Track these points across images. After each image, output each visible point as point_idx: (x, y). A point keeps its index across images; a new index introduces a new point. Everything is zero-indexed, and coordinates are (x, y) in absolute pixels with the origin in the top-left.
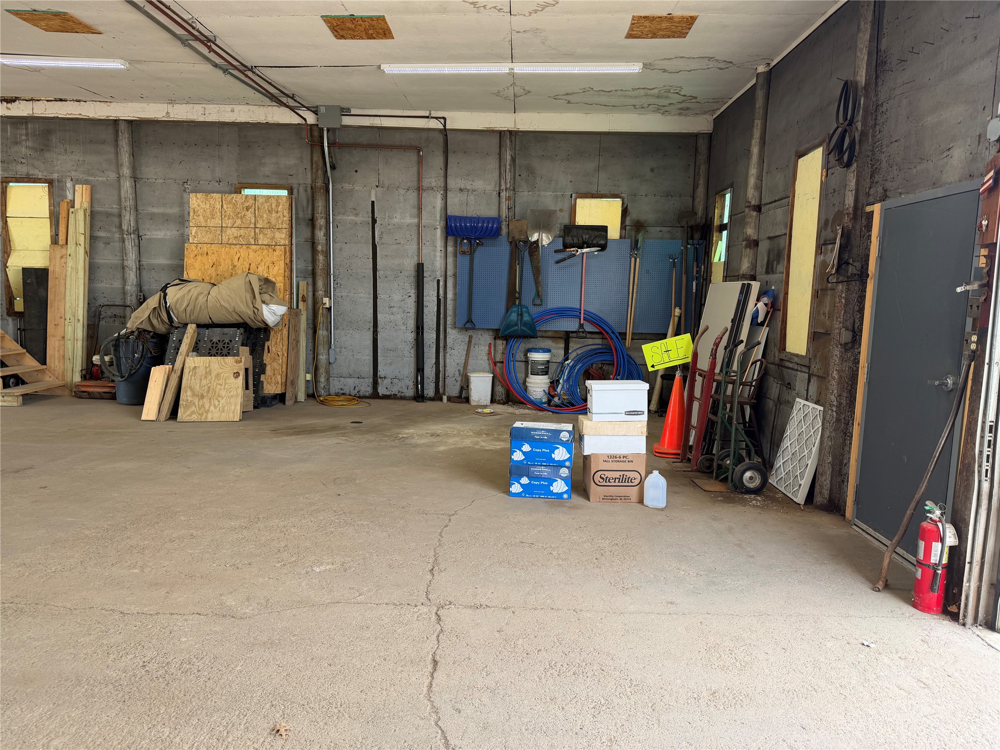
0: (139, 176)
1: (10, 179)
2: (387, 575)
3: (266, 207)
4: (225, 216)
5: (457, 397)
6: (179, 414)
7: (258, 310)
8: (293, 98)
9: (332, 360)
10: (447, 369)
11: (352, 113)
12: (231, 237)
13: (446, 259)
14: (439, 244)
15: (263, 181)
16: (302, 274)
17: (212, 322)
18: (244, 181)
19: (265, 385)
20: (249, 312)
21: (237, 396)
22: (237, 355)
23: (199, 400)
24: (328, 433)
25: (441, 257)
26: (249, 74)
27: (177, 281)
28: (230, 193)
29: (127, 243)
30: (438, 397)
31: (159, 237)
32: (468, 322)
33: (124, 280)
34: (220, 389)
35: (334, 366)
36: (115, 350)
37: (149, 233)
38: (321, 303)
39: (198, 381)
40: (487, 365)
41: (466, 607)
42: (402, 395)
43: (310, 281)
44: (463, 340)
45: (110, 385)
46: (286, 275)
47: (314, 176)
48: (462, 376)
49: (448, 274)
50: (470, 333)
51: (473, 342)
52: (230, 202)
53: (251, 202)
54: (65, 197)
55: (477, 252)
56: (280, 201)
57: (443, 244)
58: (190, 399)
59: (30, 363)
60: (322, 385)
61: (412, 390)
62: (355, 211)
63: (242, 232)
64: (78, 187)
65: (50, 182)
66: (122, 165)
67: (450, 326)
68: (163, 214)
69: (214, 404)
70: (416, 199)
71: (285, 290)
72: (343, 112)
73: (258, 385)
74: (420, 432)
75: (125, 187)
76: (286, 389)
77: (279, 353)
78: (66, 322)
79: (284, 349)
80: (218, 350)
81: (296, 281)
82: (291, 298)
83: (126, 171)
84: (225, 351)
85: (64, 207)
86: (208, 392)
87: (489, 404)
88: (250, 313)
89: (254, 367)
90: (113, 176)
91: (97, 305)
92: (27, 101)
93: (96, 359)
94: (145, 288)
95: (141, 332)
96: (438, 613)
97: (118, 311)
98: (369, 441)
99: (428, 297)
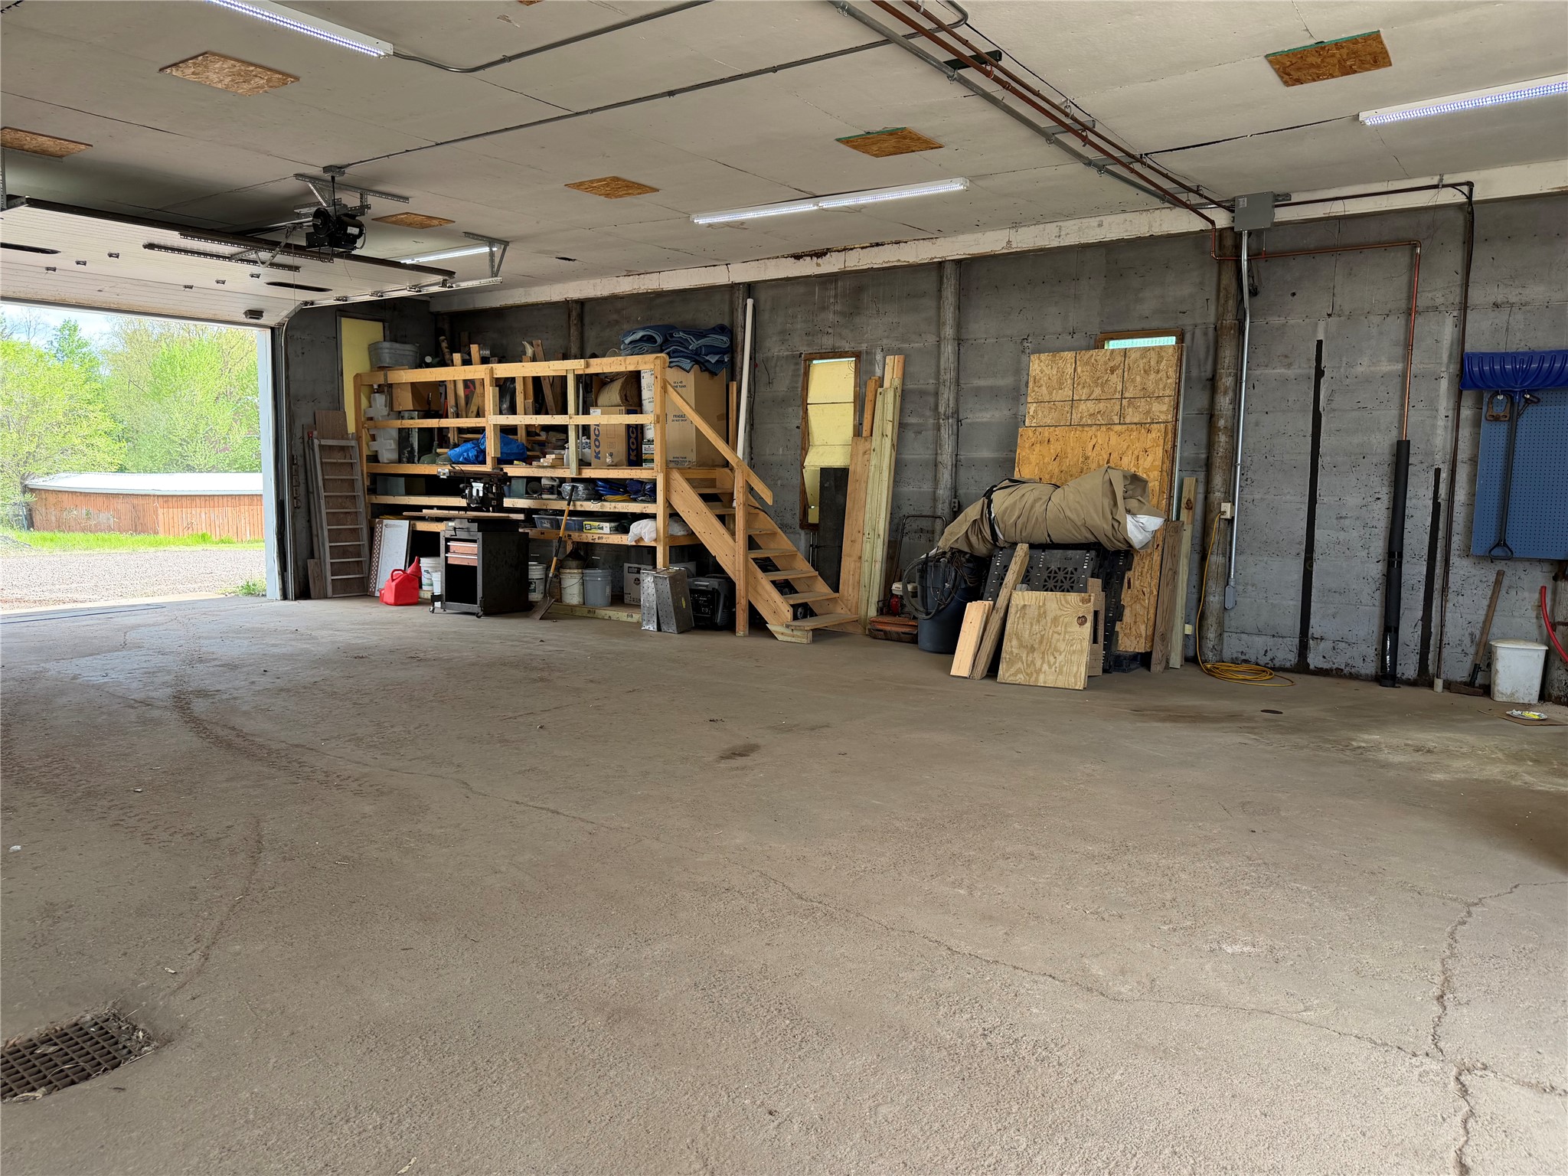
0: (964, 336)
1: (813, 356)
2: (1354, 987)
3: (1141, 366)
4: (1078, 384)
5: (1465, 684)
6: (1000, 672)
7: (1119, 523)
8: (1197, 192)
9: (1228, 605)
10: (1446, 630)
11: (1293, 201)
12: (1085, 414)
13: (1457, 431)
14: (1444, 405)
15: (1138, 326)
16: (1189, 466)
17: (1051, 541)
18: (1110, 328)
19: (1120, 638)
20: (1105, 526)
21: (1082, 651)
22: (1084, 590)
23: (1028, 653)
24: (1224, 725)
25: (1446, 427)
26: (1137, 166)
27: (1006, 483)
28: (1088, 348)
29: (942, 431)
30: (1424, 679)
31: (985, 420)
32: (1498, 545)
33: (936, 481)
34: (1058, 640)
35: (1232, 614)
36: (922, 577)
37: (970, 416)
38: (1217, 511)
39: (1027, 627)
40: (1535, 627)
41: (1518, 1082)
42: (1353, 670)
43: (1202, 476)
44: (1484, 579)
45: (910, 623)
46: (1164, 469)
47: (1221, 309)
48: (1478, 645)
49: (1459, 457)
50: (1500, 566)
51: (1506, 582)
52: (1087, 363)
53: (1119, 359)
54: (873, 373)
55: (1525, 415)
56: (1163, 354)
57: (1451, 405)
58: (1015, 651)
59: (822, 588)
60: (1210, 644)
61: (1374, 664)
62: (1287, 360)
63: (1102, 406)
64: (889, 359)
65: (857, 355)
66: (944, 324)
67: (1458, 553)
68: (991, 388)
69: (1049, 662)
70: (1402, 331)
71: (1161, 492)
72: (1277, 201)
73: (1111, 637)
74: (1395, 741)
75: (946, 354)
76: (1152, 646)
77: (1145, 589)
78: (865, 538)
79: (1153, 584)
80: (1057, 582)
81: (1179, 476)
82: (1170, 504)
83: (949, 331)
84: (1066, 585)
85: (871, 385)
86: (1041, 642)
87: (1535, 701)
88: (1108, 528)
89: (1107, 610)
90: (932, 339)
91: (901, 515)
92: (839, 251)
93: (897, 587)
94: (961, 492)
95: (955, 553)
96: (1462, 1078)
97: (925, 524)
98: (1297, 747)
99: (1414, 501)
